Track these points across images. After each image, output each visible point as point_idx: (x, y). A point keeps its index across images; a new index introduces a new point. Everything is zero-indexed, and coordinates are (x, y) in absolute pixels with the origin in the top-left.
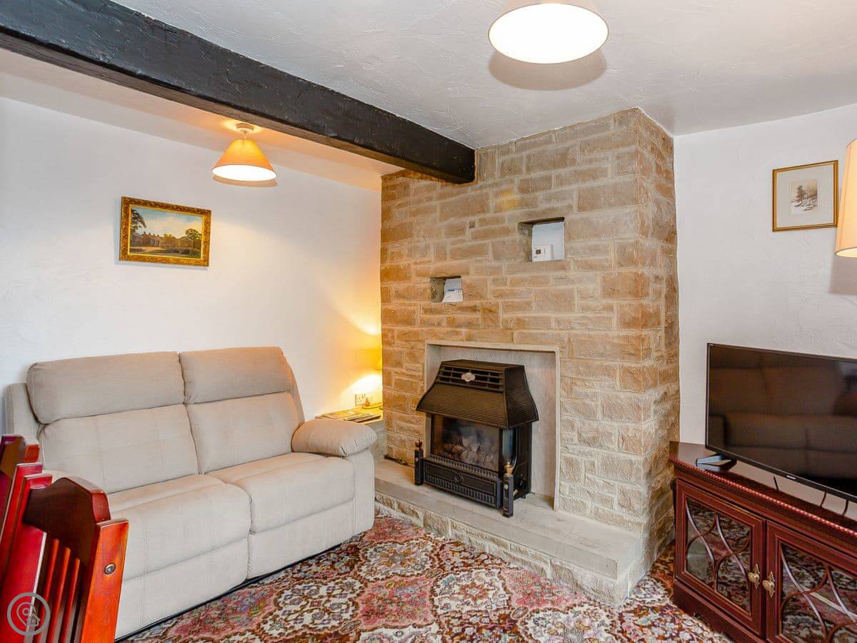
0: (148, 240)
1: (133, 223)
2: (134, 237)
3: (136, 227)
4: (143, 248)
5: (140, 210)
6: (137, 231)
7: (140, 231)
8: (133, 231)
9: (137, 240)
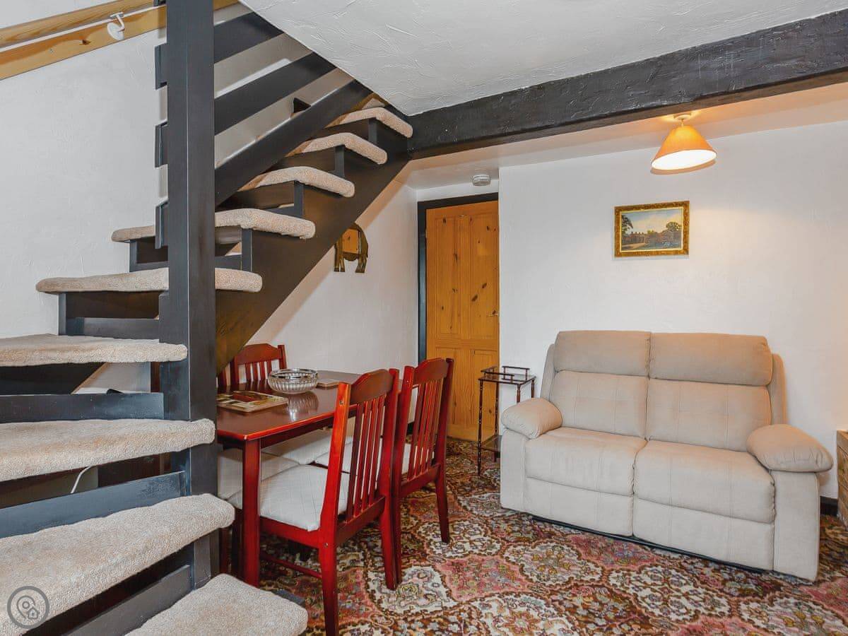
0: (635, 238)
1: (623, 226)
2: (624, 237)
3: (626, 229)
4: (631, 245)
5: (627, 214)
6: (627, 232)
7: (628, 232)
8: (623, 232)
9: (627, 239)
